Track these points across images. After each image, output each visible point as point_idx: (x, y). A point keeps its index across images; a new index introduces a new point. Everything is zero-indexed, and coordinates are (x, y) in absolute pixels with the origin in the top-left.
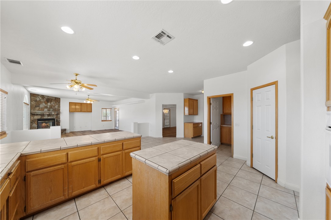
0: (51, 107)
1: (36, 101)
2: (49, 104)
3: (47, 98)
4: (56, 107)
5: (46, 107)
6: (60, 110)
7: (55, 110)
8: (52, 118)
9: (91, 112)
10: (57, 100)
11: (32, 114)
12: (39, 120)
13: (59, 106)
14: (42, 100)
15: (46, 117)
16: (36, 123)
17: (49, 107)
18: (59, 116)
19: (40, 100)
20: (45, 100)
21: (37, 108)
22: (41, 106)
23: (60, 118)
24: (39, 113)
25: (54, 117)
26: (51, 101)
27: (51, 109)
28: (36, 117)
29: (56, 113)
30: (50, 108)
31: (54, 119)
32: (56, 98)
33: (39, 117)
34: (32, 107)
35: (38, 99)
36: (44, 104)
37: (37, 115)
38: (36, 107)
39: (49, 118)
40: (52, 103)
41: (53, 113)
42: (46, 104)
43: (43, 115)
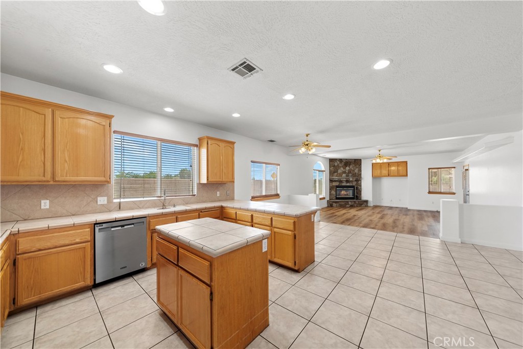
0: (350, 172)
1: (334, 166)
2: (347, 168)
3: (345, 161)
4: (356, 171)
5: (344, 172)
6: (361, 174)
7: (354, 175)
8: (351, 184)
9: (407, 175)
10: (357, 162)
11: (331, 181)
12: (337, 187)
13: (360, 170)
14: (340, 165)
15: (344, 184)
16: (335, 189)
17: (347, 171)
18: (359, 182)
19: (338, 165)
20: (343, 163)
21: (336, 174)
22: (339, 171)
23: (361, 186)
24: (336, 179)
25: (354, 184)
26: (350, 165)
27: (350, 175)
28: (335, 184)
29: (354, 179)
30: (348, 173)
31: (353, 187)
32: (355, 160)
33: (337, 184)
34: (331, 173)
35: (336, 164)
36: (342, 169)
37: (335, 181)
38: (334, 172)
39: (348, 184)
40: (351, 166)
41: (351, 179)
42: (344, 169)
43: (341, 181)
